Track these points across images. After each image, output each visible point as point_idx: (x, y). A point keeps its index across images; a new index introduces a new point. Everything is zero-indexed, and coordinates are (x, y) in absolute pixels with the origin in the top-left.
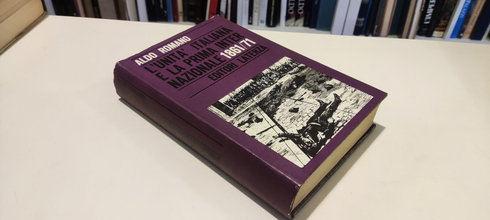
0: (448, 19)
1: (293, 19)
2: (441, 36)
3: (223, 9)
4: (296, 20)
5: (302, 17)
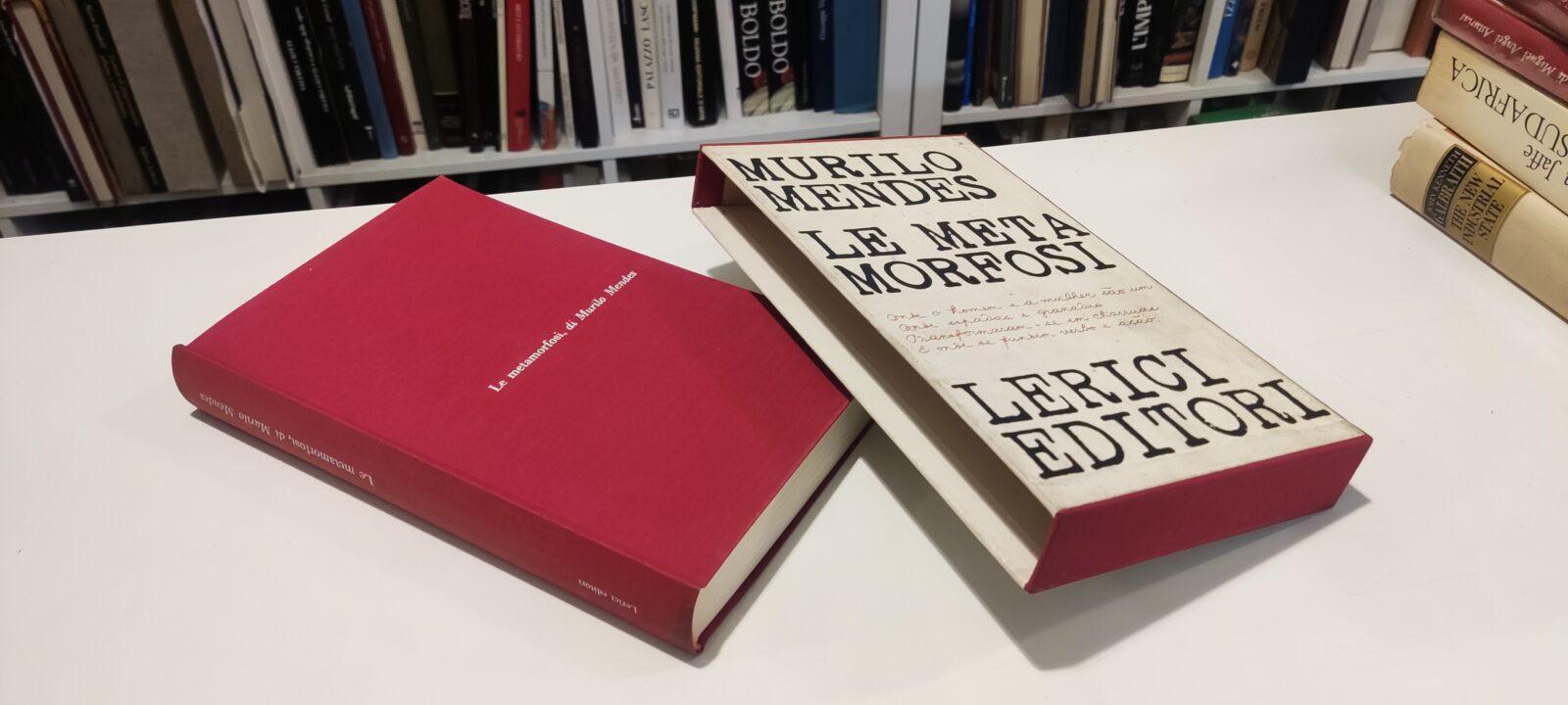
0: (1196, 27)
1: (763, 93)
2: (1182, 77)
3: (546, 93)
4: (772, 92)
5: (788, 82)
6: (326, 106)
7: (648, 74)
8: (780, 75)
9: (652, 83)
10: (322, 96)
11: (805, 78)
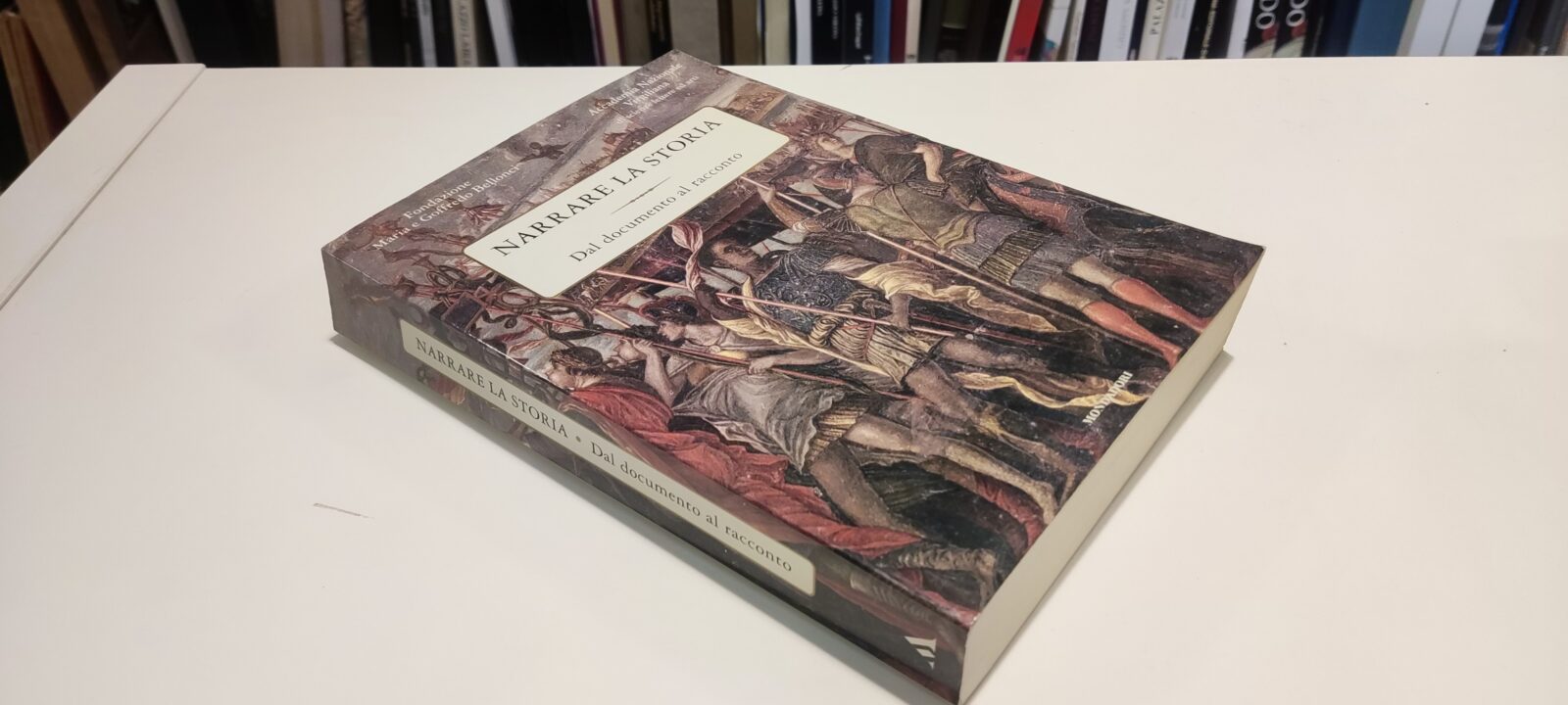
1: (1270, 45)
3: (1054, 32)
4: (1279, 45)
5: (1299, 35)
6: (835, 32)
7: (1156, 18)
8: (1292, 28)
9: (1158, 28)
10: (835, 23)
11: (1318, 33)
